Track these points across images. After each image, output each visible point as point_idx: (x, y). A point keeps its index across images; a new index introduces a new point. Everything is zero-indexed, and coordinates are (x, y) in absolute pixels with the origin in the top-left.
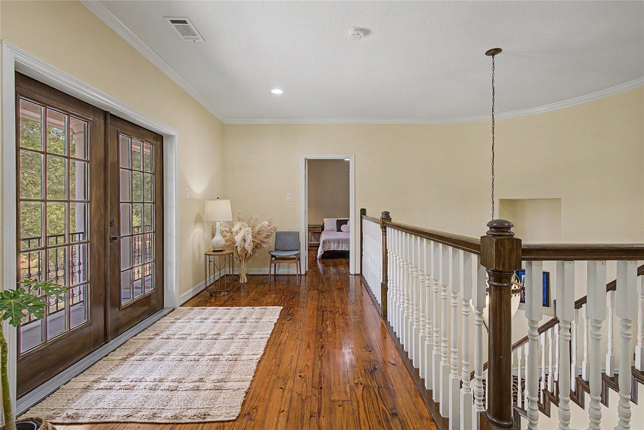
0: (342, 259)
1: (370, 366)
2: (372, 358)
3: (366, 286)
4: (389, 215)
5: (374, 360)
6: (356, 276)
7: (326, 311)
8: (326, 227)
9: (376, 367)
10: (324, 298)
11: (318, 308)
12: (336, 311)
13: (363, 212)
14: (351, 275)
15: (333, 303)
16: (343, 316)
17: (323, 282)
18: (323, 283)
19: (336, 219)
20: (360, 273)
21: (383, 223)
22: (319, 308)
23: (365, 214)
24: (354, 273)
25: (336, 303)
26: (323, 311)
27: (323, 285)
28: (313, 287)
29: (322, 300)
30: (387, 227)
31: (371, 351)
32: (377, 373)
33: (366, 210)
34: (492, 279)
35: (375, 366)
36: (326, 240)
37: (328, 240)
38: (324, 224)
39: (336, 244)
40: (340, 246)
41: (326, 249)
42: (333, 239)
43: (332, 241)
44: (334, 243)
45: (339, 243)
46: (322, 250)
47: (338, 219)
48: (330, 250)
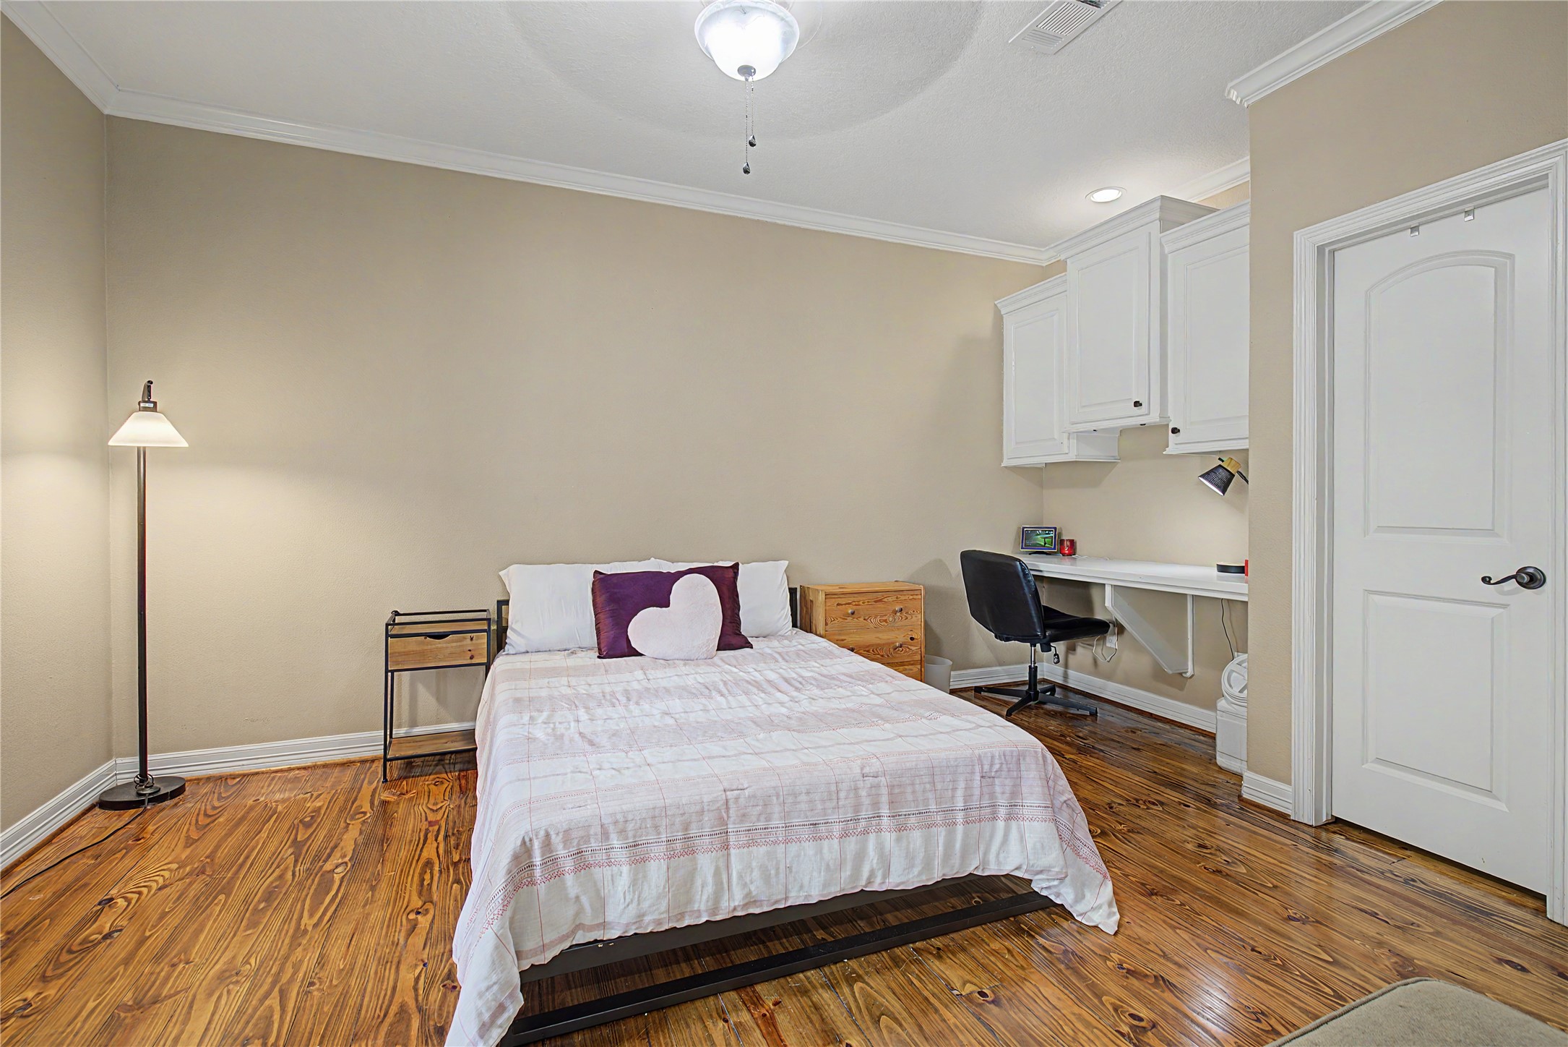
8: (519, 626)
19: (590, 571)
36: (547, 844)
37: (566, 842)
38: (507, 602)
39: (656, 871)
40: (699, 882)
41: (544, 948)
42: (620, 817)
43: (615, 841)
44: (639, 859)
45: (690, 851)
46: (494, 978)
47: (596, 572)
48: (590, 937)
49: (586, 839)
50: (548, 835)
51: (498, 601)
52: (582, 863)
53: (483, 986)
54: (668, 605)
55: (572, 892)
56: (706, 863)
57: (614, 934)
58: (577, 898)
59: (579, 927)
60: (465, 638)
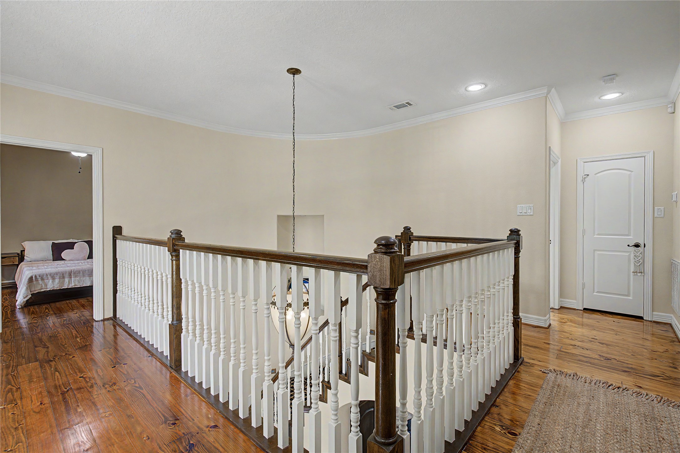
0: (71, 301)
1: (182, 445)
2: (181, 433)
3: (131, 333)
4: (180, 234)
5: (184, 433)
6: (106, 322)
7: (70, 392)
8: (28, 255)
9: (191, 442)
10: (56, 370)
11: (49, 392)
12: (89, 384)
13: (117, 231)
14: (96, 321)
15: (78, 374)
16: (106, 388)
17: (45, 345)
18: (45, 347)
19: (51, 242)
20: (112, 315)
21: (174, 245)
22: (53, 391)
23: (120, 233)
24: (102, 318)
25: (85, 372)
26: (63, 394)
27: (46, 349)
28: (23, 357)
29: (53, 375)
30: (181, 251)
31: (175, 423)
32: (196, 450)
33: (122, 227)
34: (381, 297)
35: (189, 441)
36: (36, 276)
37: (39, 276)
38: (24, 251)
39: (57, 281)
40: (65, 282)
41: (35, 291)
42: (50, 273)
43: (49, 276)
44: (53, 278)
45: (64, 278)
46: (26, 292)
47: (53, 242)
48: (44, 290)
49: (43, 276)
50: (36, 275)
51: (21, 251)
52: (42, 279)
53: (24, 293)
54: (73, 249)
55: (41, 283)
56: (67, 280)
57: (48, 290)
58: (42, 284)
59: (42, 289)
60: (11, 258)
